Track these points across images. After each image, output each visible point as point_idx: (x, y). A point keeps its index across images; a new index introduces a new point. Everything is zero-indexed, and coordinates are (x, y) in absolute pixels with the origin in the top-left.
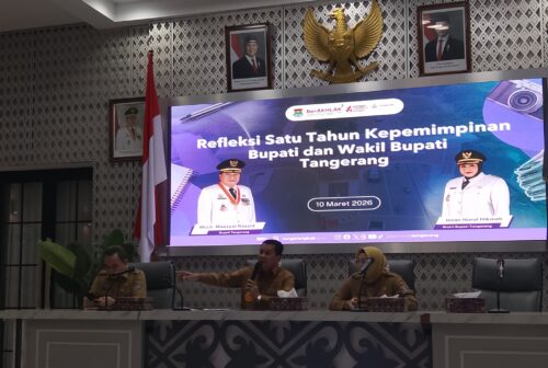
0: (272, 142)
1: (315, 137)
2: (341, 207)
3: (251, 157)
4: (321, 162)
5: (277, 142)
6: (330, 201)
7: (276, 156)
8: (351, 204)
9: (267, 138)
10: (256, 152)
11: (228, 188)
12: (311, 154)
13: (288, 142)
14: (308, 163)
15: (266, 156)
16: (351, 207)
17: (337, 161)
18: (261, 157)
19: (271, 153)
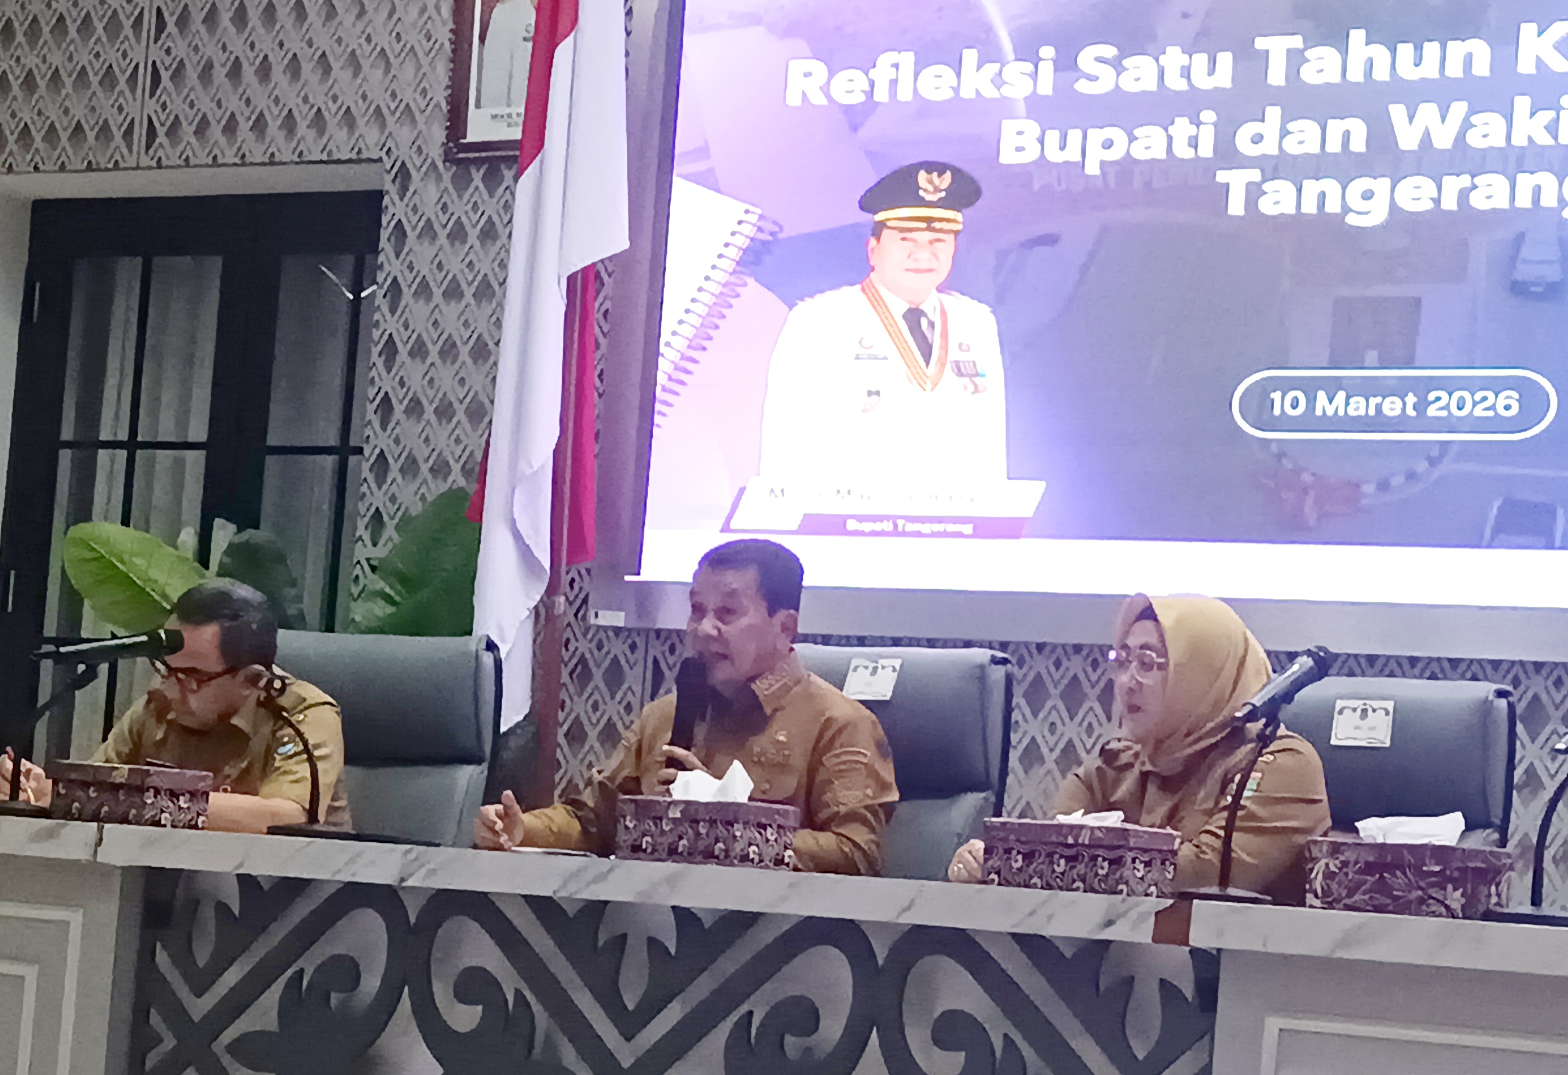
0: (1106, 81)
1: (1295, 59)
2: (1378, 422)
3: (1008, 156)
4: (1311, 188)
5: (1128, 84)
6: (1332, 387)
7: (1115, 154)
8: (1421, 406)
9: (1087, 58)
10: (1033, 128)
11: (898, 308)
12: (1269, 147)
13: (1176, 83)
14: (1254, 192)
15: (1072, 153)
16: (1422, 422)
17: (1381, 185)
18: (1054, 155)
19: (1096, 136)
